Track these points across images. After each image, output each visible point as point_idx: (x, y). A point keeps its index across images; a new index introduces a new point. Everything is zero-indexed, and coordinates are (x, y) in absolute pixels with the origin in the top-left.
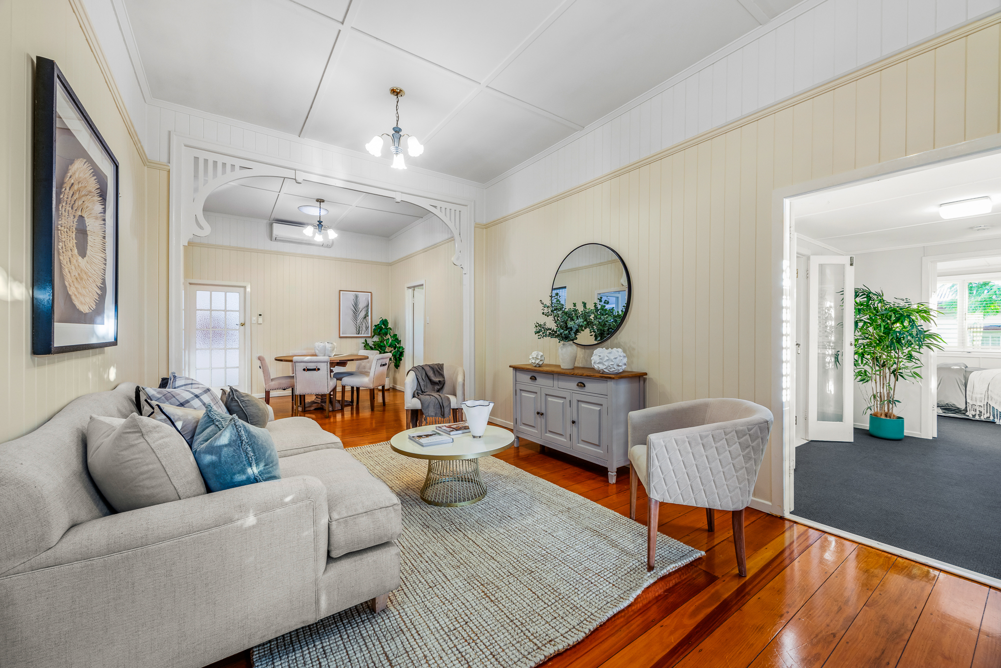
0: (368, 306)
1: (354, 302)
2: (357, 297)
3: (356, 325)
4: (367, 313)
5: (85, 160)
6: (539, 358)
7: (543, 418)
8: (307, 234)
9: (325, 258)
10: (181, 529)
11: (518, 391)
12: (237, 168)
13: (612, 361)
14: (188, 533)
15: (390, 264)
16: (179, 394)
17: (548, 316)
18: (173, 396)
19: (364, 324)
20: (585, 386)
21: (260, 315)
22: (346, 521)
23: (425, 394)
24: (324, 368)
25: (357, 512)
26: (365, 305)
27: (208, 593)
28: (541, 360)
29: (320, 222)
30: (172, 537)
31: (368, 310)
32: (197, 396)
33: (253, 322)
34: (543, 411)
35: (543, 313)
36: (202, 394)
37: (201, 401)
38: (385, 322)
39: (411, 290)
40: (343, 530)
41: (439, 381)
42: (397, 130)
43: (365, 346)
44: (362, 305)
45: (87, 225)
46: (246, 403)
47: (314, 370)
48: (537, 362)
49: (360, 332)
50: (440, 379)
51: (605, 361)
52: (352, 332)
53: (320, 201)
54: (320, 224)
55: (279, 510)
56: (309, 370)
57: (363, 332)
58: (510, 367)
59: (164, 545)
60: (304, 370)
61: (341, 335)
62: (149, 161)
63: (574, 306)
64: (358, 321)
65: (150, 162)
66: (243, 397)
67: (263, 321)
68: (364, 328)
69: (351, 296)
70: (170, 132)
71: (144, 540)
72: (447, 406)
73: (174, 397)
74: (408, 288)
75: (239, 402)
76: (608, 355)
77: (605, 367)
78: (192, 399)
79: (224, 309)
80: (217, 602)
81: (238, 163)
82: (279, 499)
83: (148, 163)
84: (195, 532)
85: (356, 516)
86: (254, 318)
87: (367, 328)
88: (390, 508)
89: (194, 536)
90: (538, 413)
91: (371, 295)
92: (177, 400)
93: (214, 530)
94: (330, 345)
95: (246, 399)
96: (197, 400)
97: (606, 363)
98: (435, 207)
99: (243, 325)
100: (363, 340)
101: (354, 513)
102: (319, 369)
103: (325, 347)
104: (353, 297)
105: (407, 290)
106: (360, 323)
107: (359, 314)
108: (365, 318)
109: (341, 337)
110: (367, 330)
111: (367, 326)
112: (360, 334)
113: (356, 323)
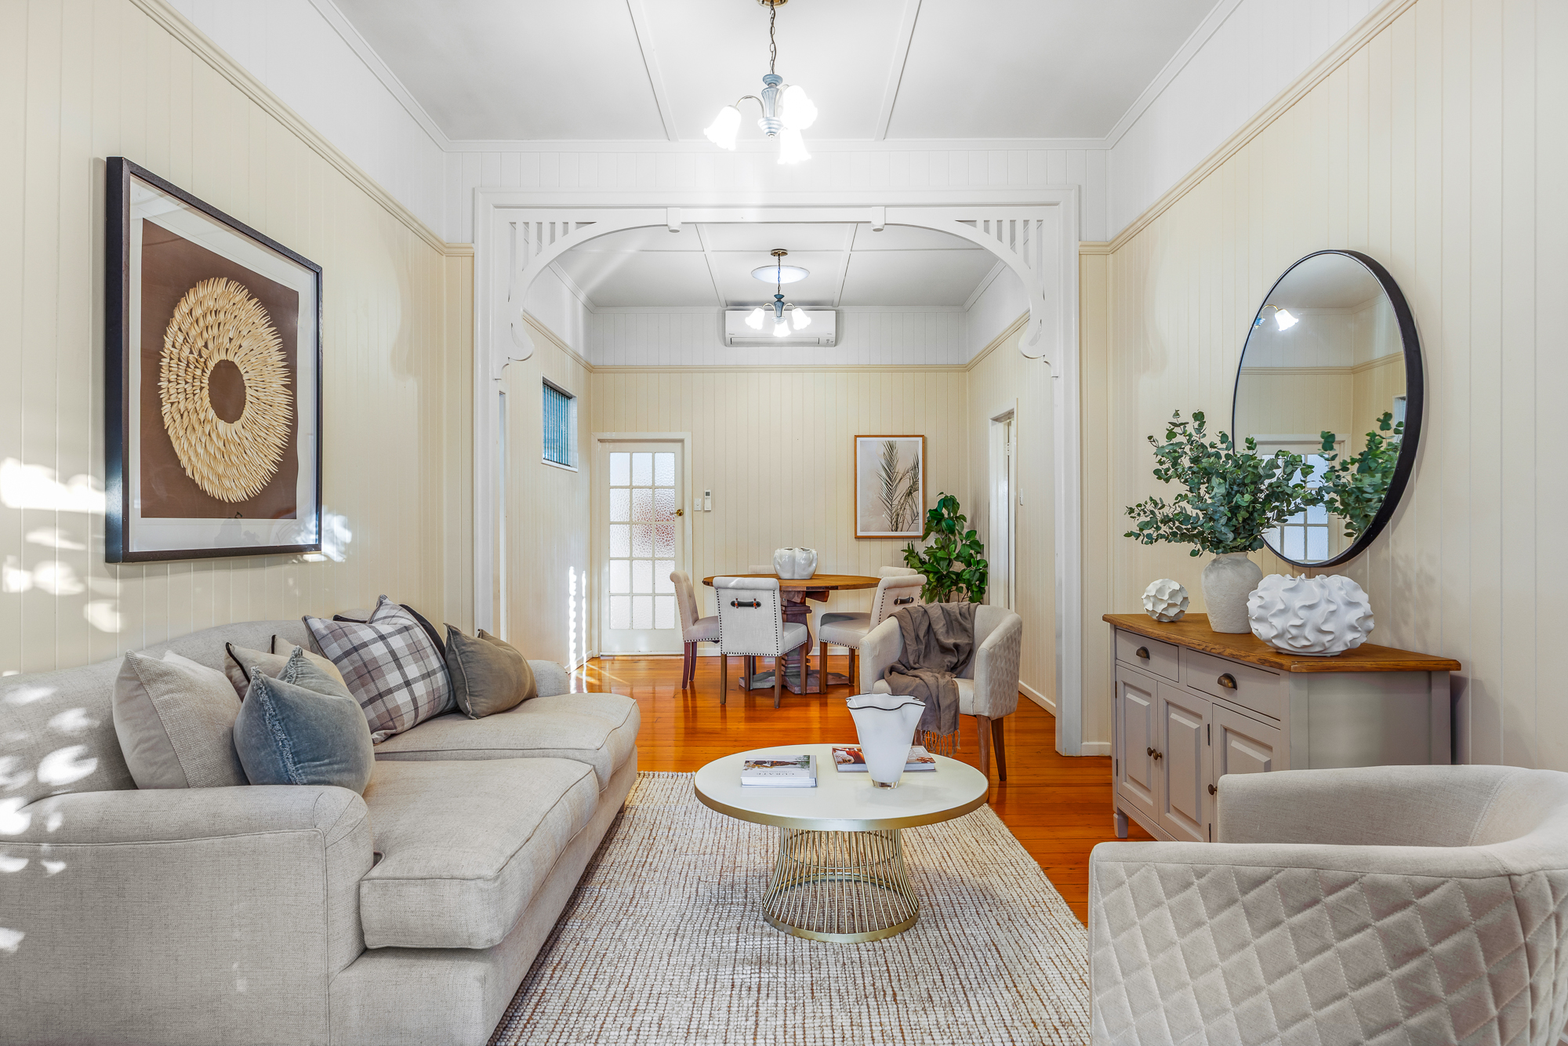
0: (916, 467)
1: (886, 459)
2: (891, 447)
3: (891, 511)
4: (915, 483)
5: (225, 279)
6: (1166, 597)
7: (1162, 768)
8: (753, 326)
9: (825, 369)
10: (137, 831)
11: (1120, 686)
12: (572, 226)
13: (1296, 615)
14: (146, 839)
15: (967, 368)
16: (355, 632)
17: (1167, 480)
18: (345, 633)
19: (907, 507)
20: (1235, 687)
21: (708, 494)
22: (386, 885)
23: (912, 672)
24: (771, 604)
25: (410, 875)
26: (910, 464)
27: (167, 939)
28: (1170, 605)
29: (779, 297)
30: (128, 839)
31: (916, 476)
32: (382, 638)
33: (696, 508)
34: (1162, 749)
35: (1156, 472)
36: (391, 635)
37: (388, 646)
38: (950, 502)
39: (1001, 425)
40: (378, 900)
41: (956, 646)
42: (773, 81)
43: (906, 558)
44: (902, 466)
45: (243, 372)
46: (467, 656)
47: (750, 605)
48: (1160, 608)
49: (900, 525)
50: (958, 641)
51: (1274, 615)
52: (879, 524)
53: (779, 253)
54: (779, 301)
55: (268, 836)
56: (741, 604)
57: (906, 526)
58: (1104, 619)
59: (118, 847)
60: (733, 604)
61: (859, 534)
62: (447, 245)
63: (1249, 448)
64: (895, 503)
65: (449, 248)
66: (464, 645)
67: (713, 503)
68: (908, 517)
69: (878, 446)
70: (474, 189)
71: (94, 834)
72: (949, 706)
73: (346, 636)
74: (997, 420)
75: (457, 653)
76: (1287, 595)
77: (1274, 633)
78: (374, 641)
79: (650, 484)
80: (179, 958)
81: (574, 217)
82: (269, 818)
83: (446, 250)
84: (155, 840)
85: (404, 882)
86: (698, 501)
87: (915, 516)
88: (469, 883)
89: (153, 845)
90: (1150, 752)
91: (925, 441)
92: (350, 641)
93: (178, 844)
94: (804, 555)
95: (469, 649)
96: (380, 644)
97: (1275, 621)
98: (972, 222)
99: (680, 513)
100: (904, 545)
101: (405, 875)
102: (758, 605)
103: (793, 560)
104: (883, 450)
105: (993, 425)
106: (899, 507)
107: (896, 486)
108: (909, 494)
109: (858, 538)
110: (915, 522)
111: (915, 511)
112: (899, 529)
113: (890, 507)
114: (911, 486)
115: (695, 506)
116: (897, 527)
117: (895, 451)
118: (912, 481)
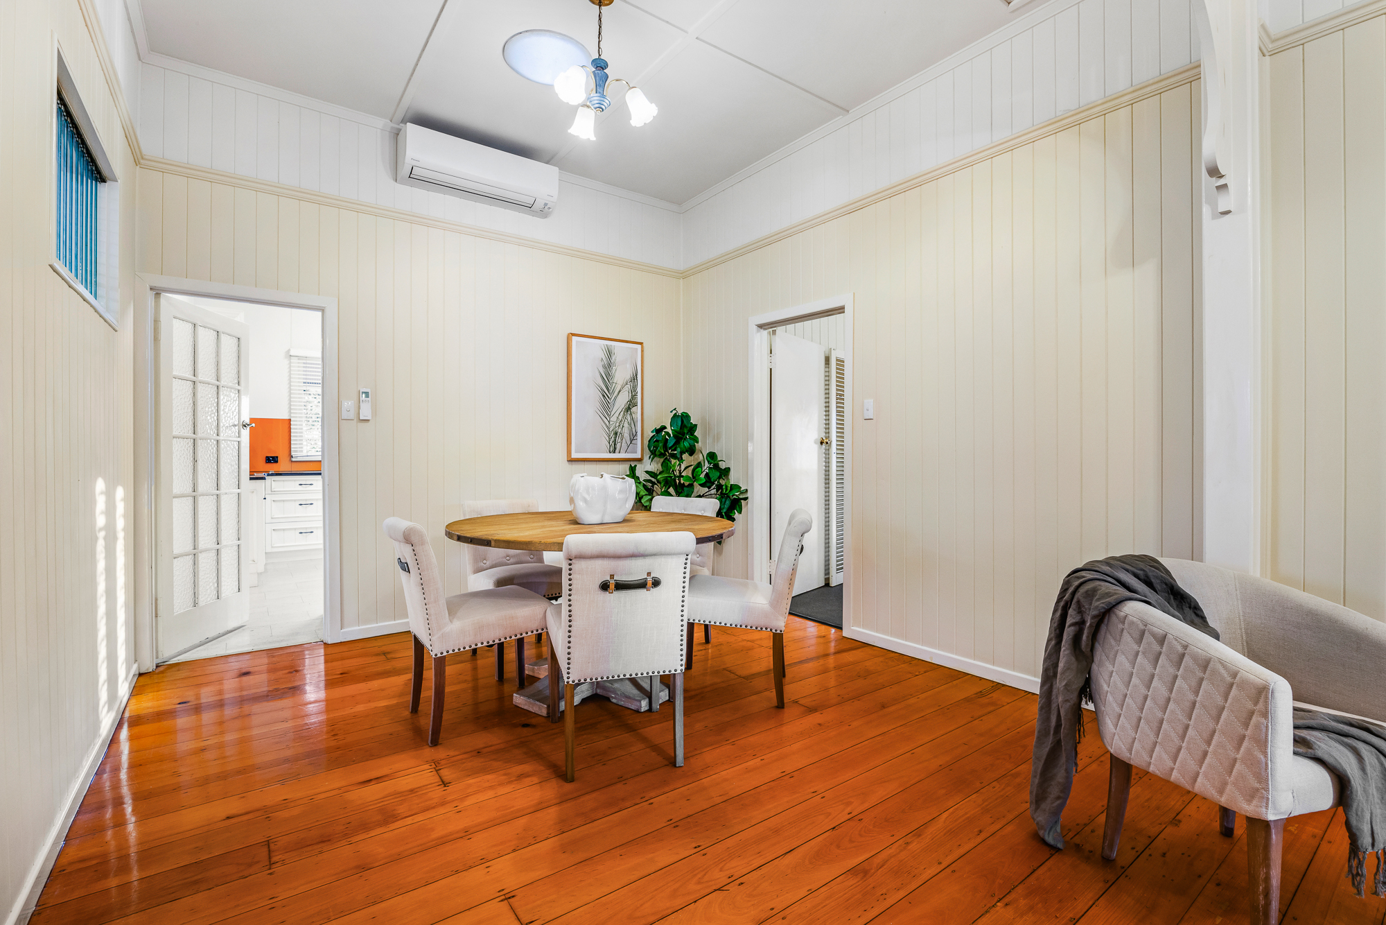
0: (634, 378)
1: (604, 367)
2: (609, 353)
3: (608, 428)
4: (634, 397)
19: (626, 425)
21: (365, 394)
24: (675, 577)
26: (628, 376)
31: (634, 389)
33: (345, 415)
38: (683, 421)
39: (765, 333)
44: (621, 375)
47: (642, 585)
49: (618, 446)
56: (621, 586)
57: (624, 446)
60: (605, 587)
61: (574, 455)
64: (614, 419)
67: (375, 412)
68: (626, 435)
69: (596, 350)
74: (761, 326)
86: (348, 404)
87: (633, 437)
91: (642, 348)
100: (626, 468)
102: (655, 583)
104: (601, 354)
105: (758, 331)
106: (618, 424)
107: (615, 399)
108: (628, 409)
109: (572, 461)
110: (633, 442)
111: (634, 430)
112: (617, 450)
113: (607, 423)
114: (630, 401)
115: (344, 410)
116: (615, 448)
117: (613, 358)
118: (630, 395)
